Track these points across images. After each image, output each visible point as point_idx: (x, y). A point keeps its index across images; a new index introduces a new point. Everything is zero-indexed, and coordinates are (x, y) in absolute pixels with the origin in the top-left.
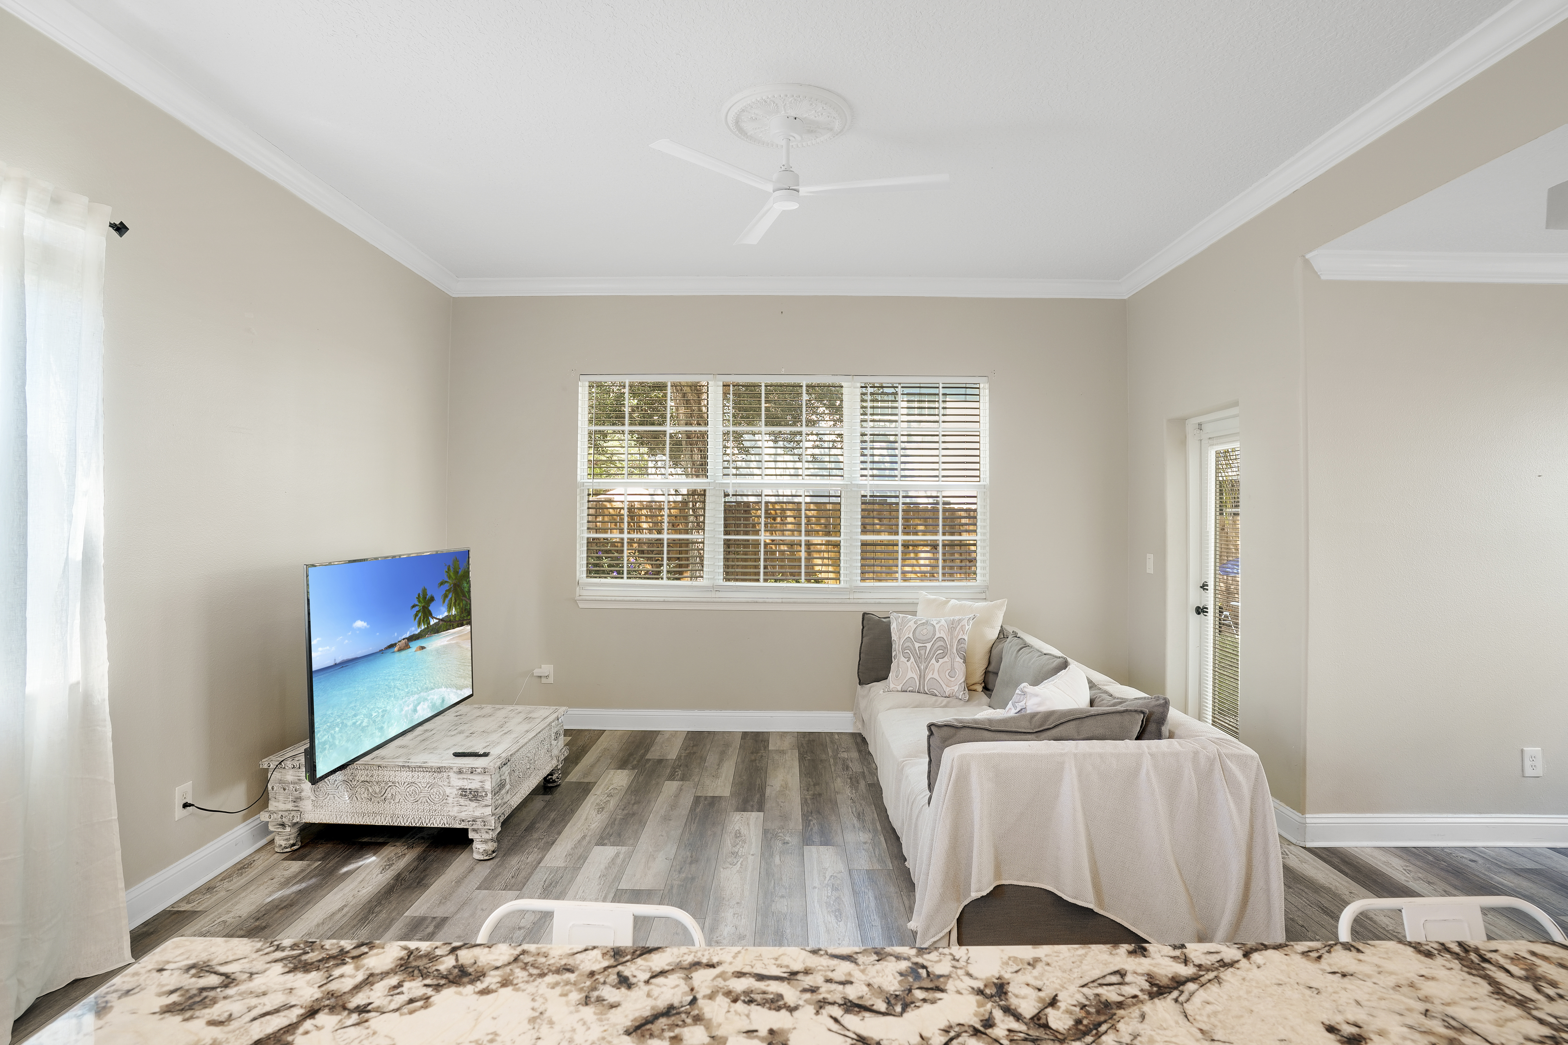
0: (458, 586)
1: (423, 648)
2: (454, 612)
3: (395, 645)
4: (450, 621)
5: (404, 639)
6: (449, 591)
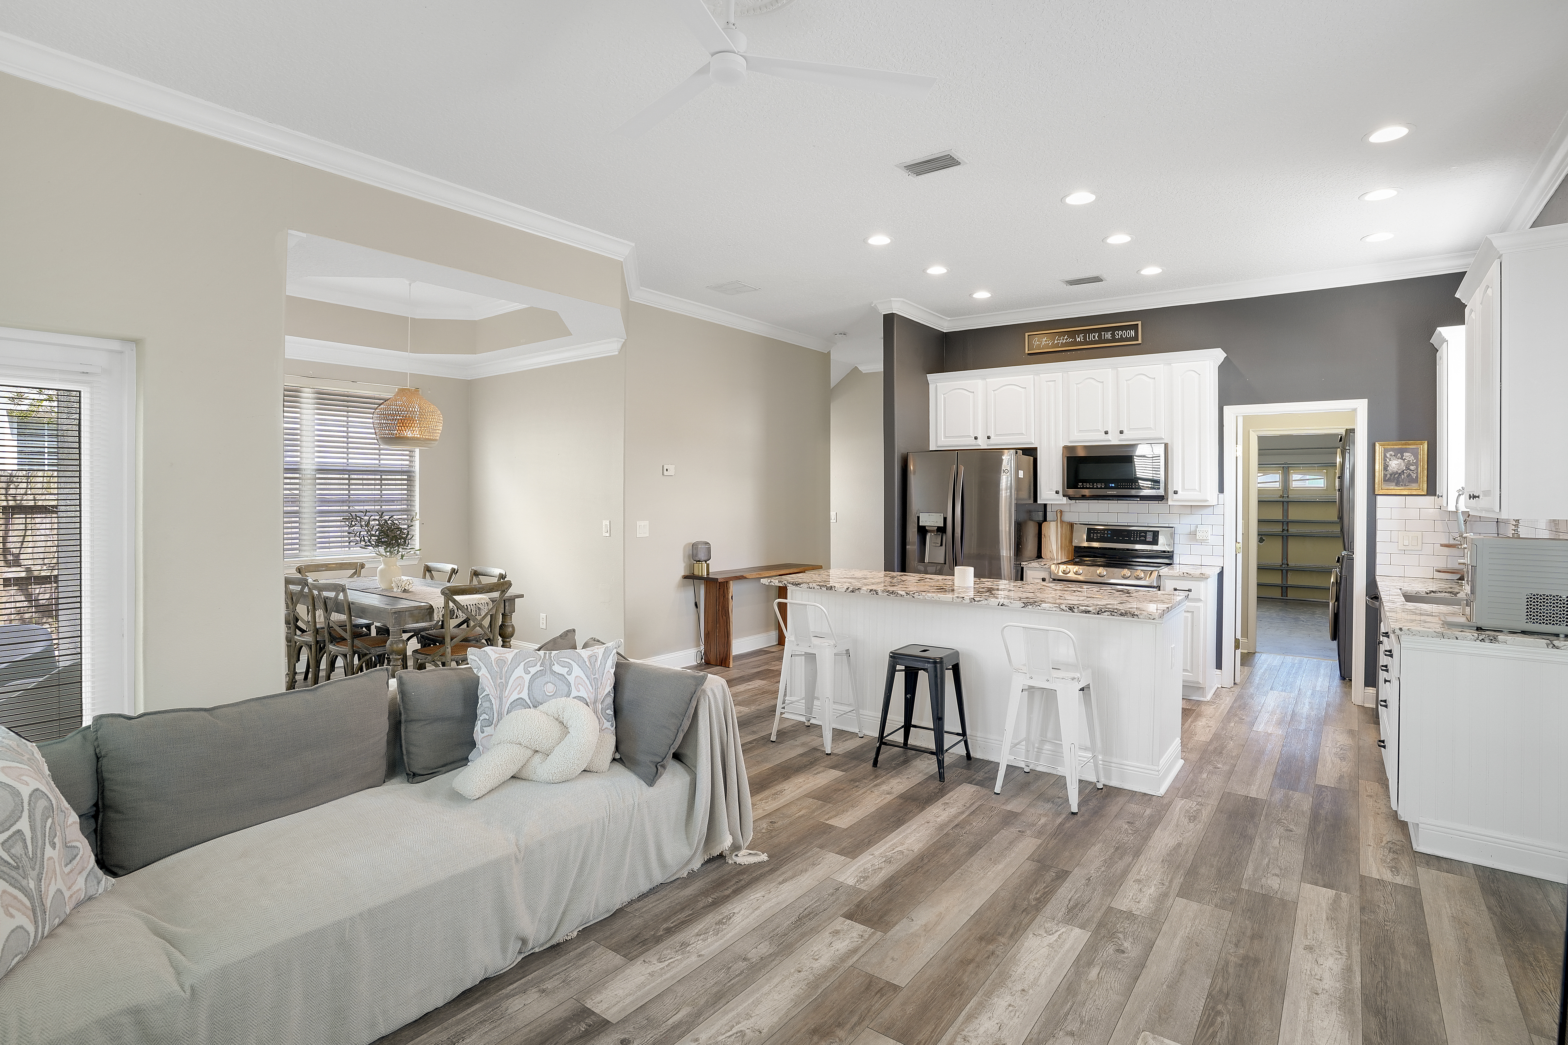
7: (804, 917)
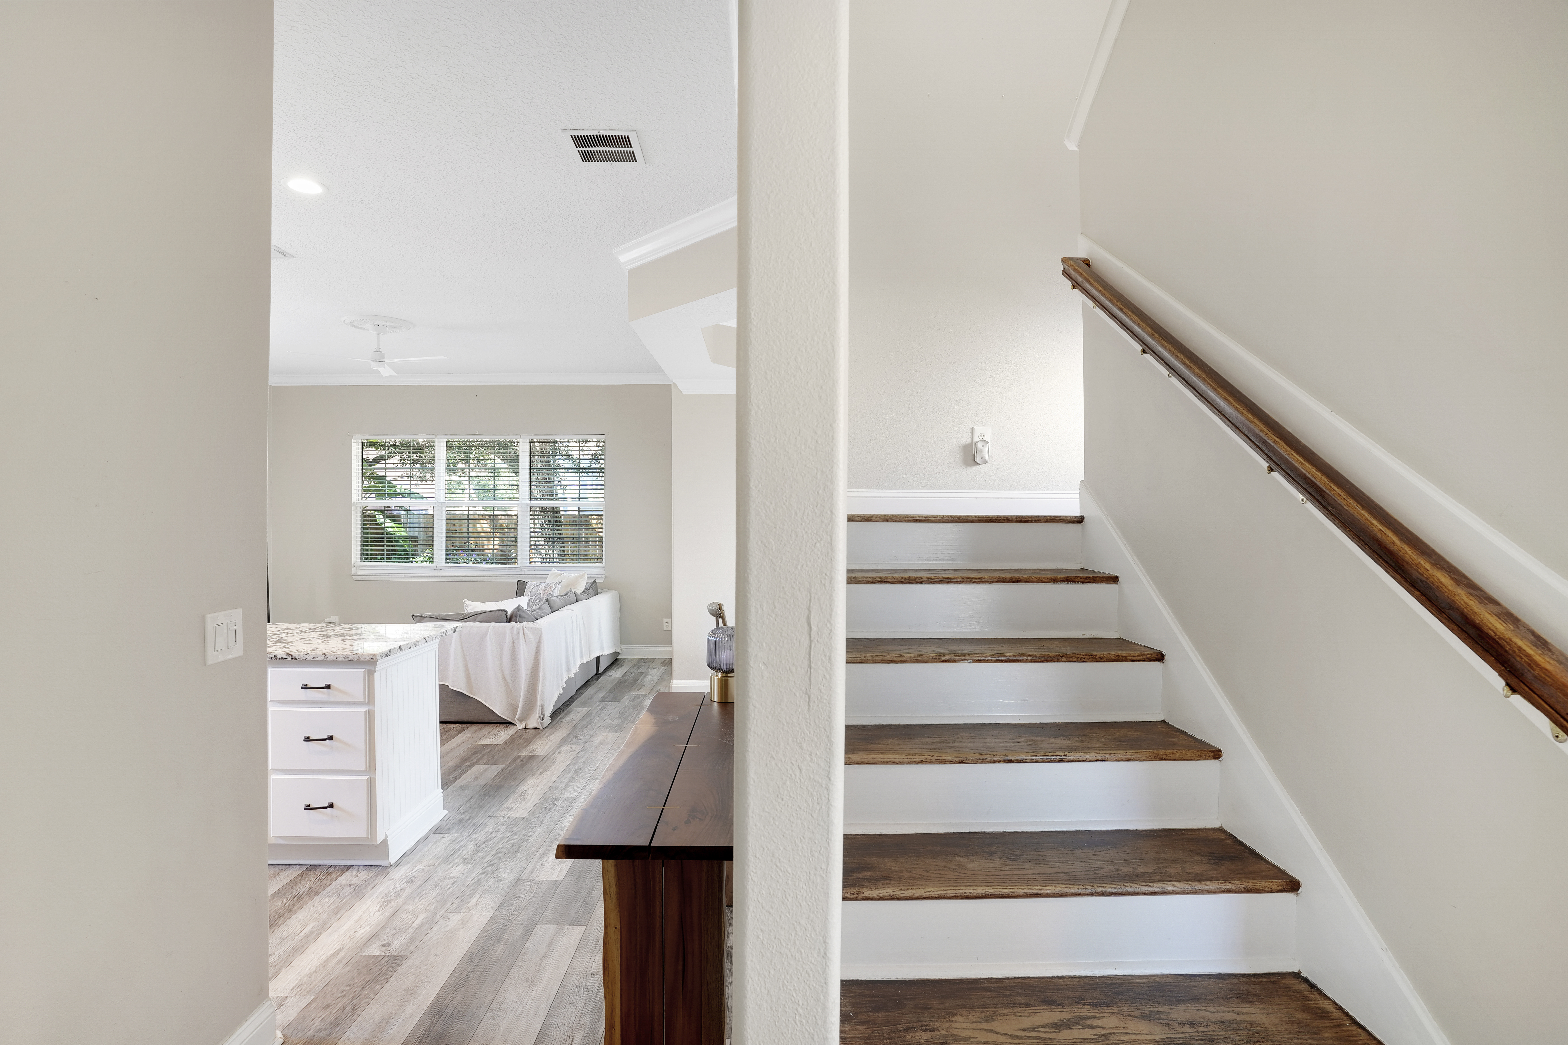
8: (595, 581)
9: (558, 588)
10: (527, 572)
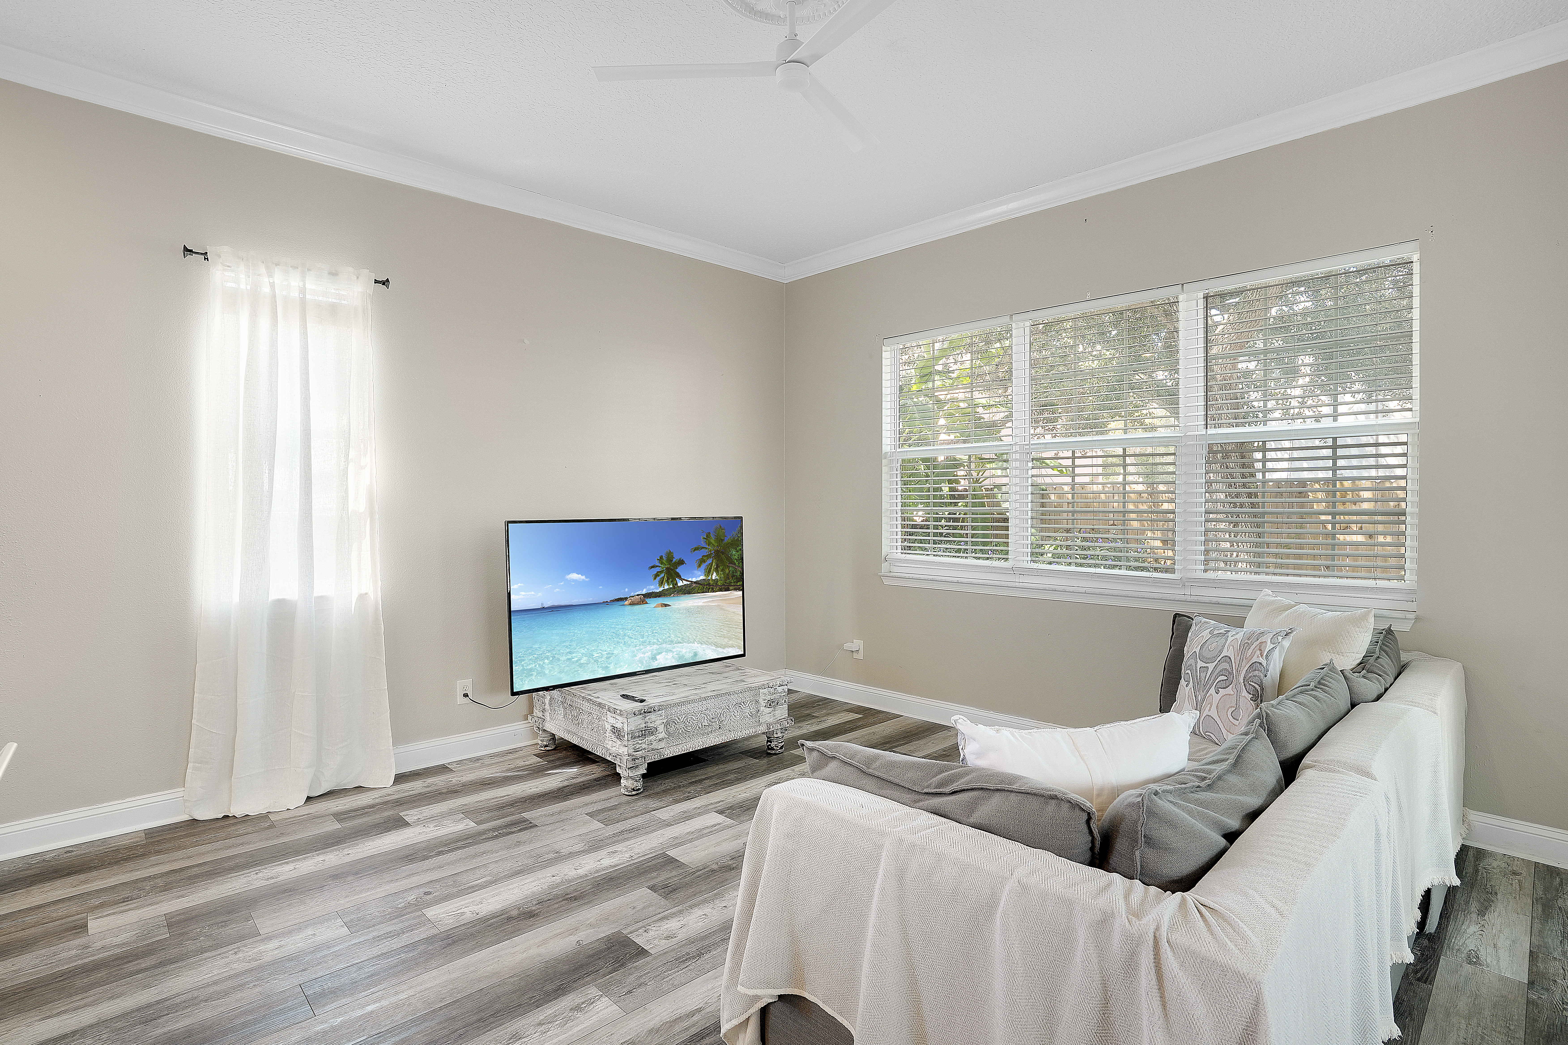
0: (723, 553)
1: (666, 605)
2: (714, 576)
3: (626, 599)
4: (709, 584)
5: (638, 595)
6: (708, 556)
7: (694, 957)
8: (1389, 631)
9: (1282, 647)
10: (1196, 591)
